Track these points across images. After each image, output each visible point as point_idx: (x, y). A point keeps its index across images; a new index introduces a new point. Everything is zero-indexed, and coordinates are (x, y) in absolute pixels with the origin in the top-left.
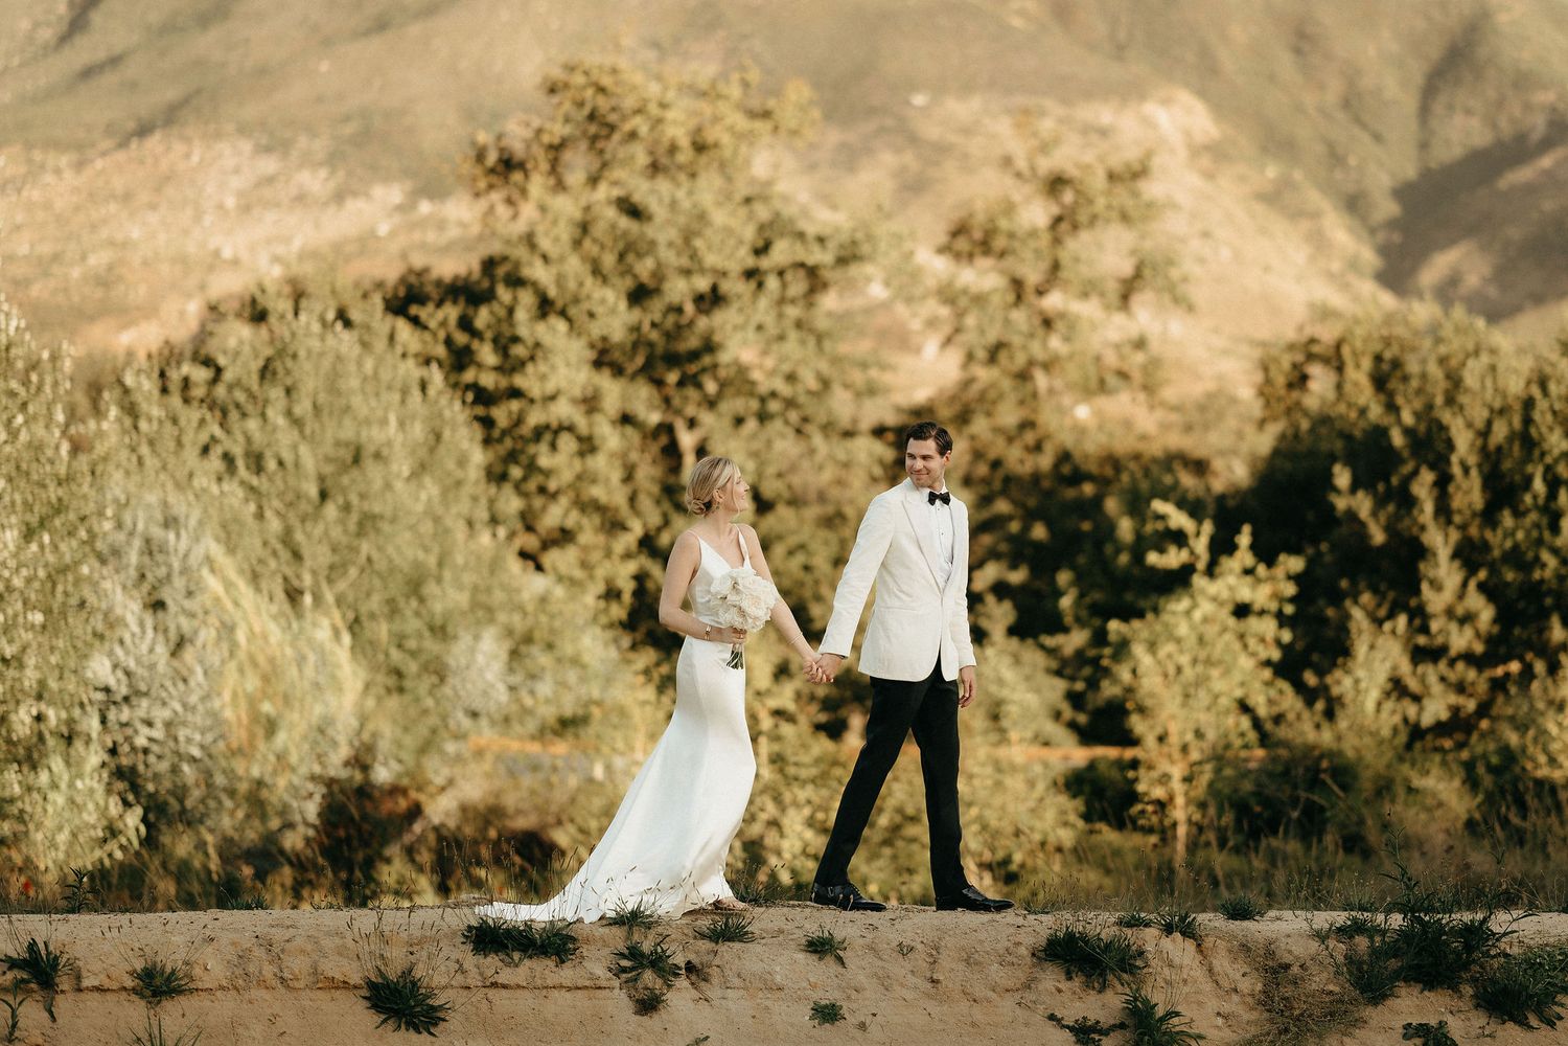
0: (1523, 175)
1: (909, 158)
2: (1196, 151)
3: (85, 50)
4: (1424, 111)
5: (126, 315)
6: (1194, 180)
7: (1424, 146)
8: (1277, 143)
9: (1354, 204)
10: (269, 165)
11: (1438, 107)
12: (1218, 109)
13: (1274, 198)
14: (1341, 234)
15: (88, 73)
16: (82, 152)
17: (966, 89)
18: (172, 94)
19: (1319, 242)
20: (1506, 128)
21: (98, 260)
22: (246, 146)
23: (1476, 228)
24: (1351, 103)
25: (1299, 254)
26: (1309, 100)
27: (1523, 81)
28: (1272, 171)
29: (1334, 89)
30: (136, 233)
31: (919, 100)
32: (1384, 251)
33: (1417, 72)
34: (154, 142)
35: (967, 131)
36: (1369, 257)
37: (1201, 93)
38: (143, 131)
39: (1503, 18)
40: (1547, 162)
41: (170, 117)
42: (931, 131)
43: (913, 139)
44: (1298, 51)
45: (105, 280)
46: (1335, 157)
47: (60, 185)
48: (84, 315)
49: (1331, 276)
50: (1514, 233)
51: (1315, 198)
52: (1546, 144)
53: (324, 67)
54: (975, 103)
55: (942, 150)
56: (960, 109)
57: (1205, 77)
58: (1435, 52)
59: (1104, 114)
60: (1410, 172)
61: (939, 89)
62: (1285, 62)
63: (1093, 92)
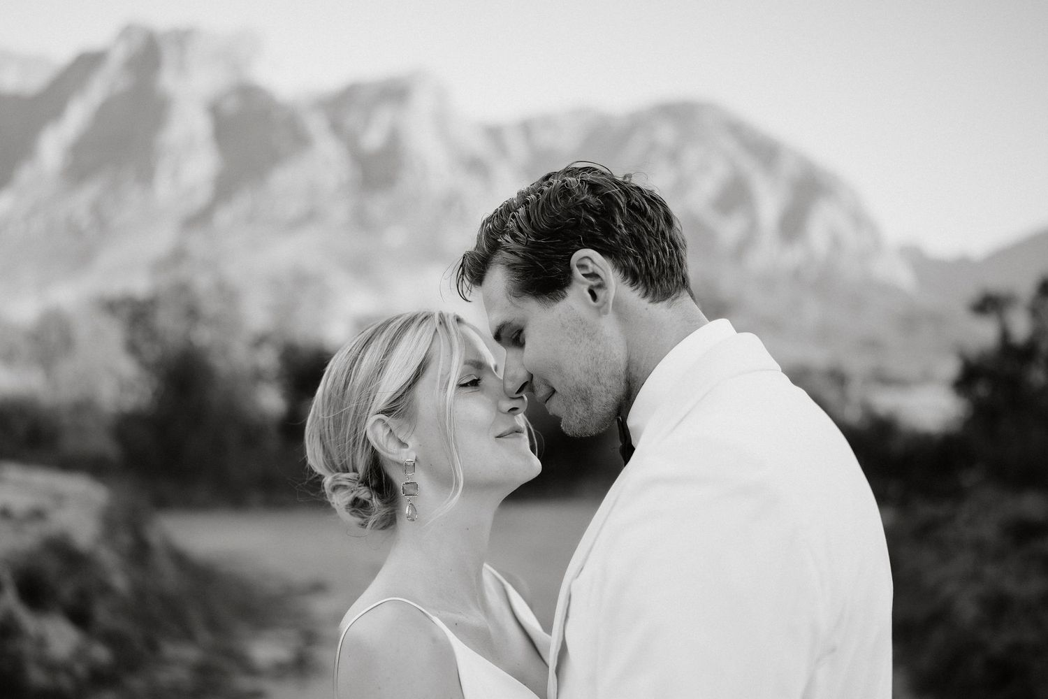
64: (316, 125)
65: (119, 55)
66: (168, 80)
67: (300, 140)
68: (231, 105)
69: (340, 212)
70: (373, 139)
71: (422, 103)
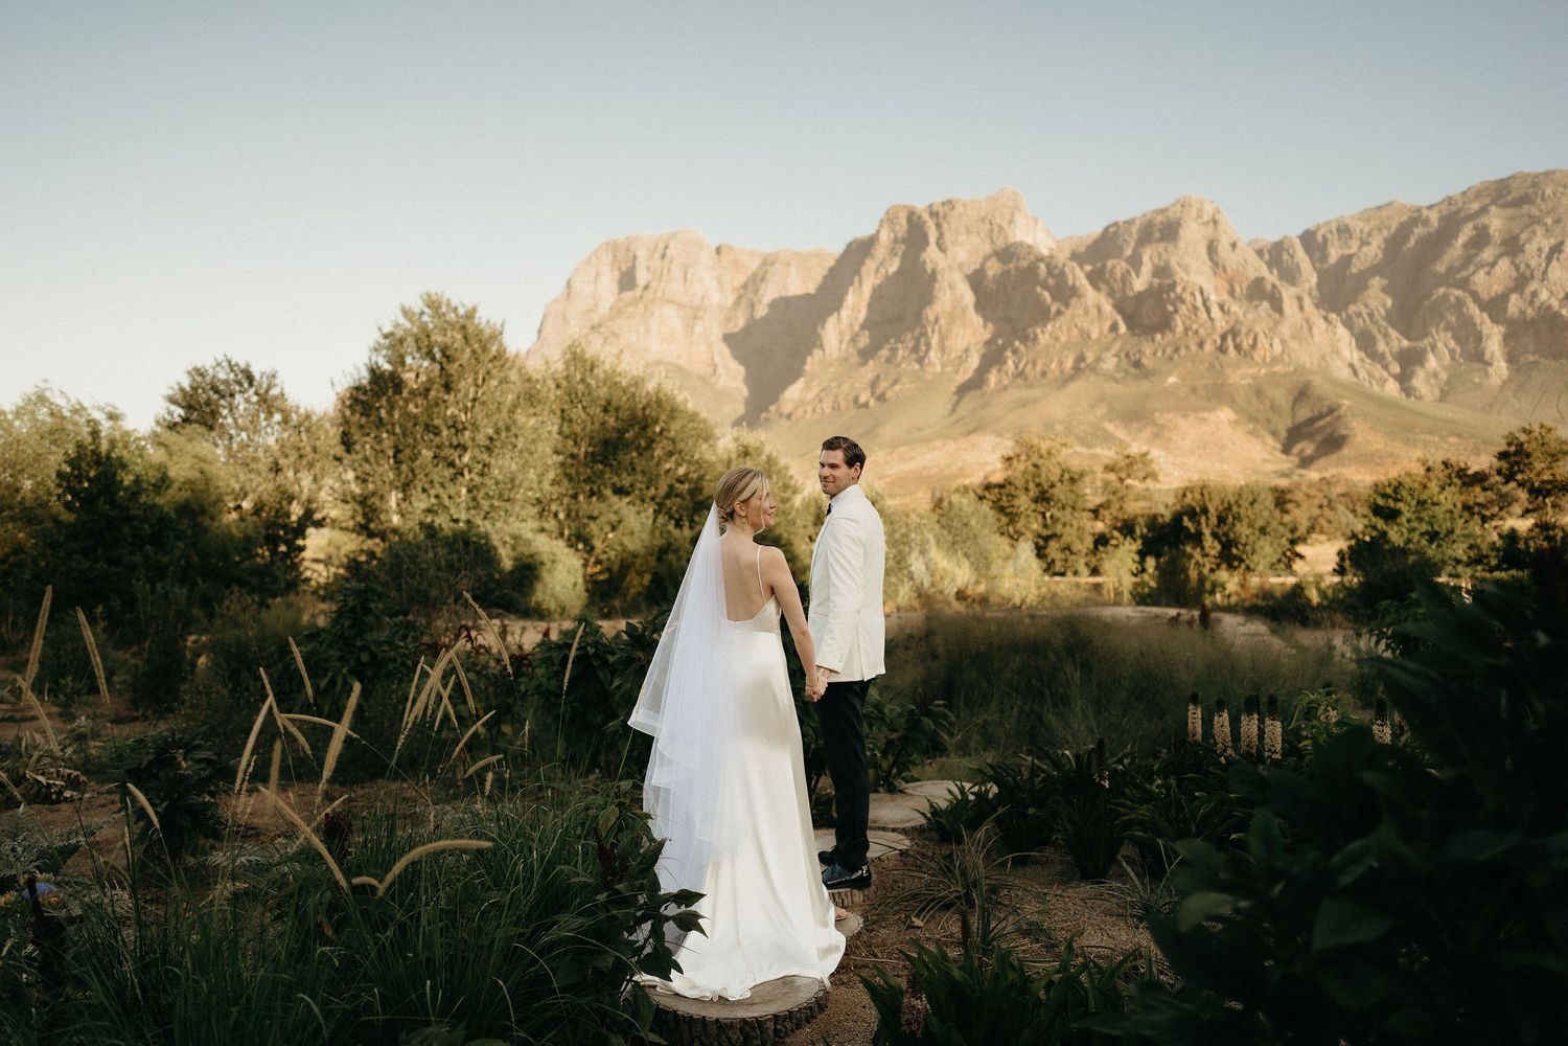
0: (1321, 423)
1: (1155, 430)
2: (1230, 422)
3: (955, 417)
4: (1293, 409)
5: (967, 476)
6: (1230, 430)
7: (1293, 417)
8: (1252, 419)
9: (1274, 433)
10: (999, 440)
11: (1297, 407)
12: (1236, 412)
13: (1252, 433)
14: (1270, 440)
15: (957, 421)
16: (955, 439)
17: (1168, 411)
18: (975, 425)
19: (1264, 443)
20: (1317, 413)
21: (959, 465)
22: (993, 436)
23: (1309, 436)
24: (1273, 408)
25: (1259, 446)
26: (1261, 408)
27: (1321, 399)
28: (1251, 426)
29: (1268, 404)
30: (967, 457)
31: (1157, 414)
32: (1283, 445)
33: (1291, 399)
34: (972, 437)
35: (1170, 421)
36: (1279, 446)
37: (1232, 408)
38: (969, 433)
39: (1315, 383)
40: (1328, 419)
41: (975, 430)
42: (1160, 422)
43: (1156, 425)
44: (1258, 397)
45: (961, 469)
46: (1269, 421)
47: (950, 447)
48: (956, 477)
49: (1269, 453)
50: (1319, 438)
51: (1262, 432)
52: (1327, 415)
53: (1010, 416)
54: (1171, 415)
55: (1163, 427)
56: (1167, 416)
57: (1233, 404)
58: (1296, 393)
59: (1206, 415)
60: (1290, 424)
61: (1161, 412)
62: (1254, 399)
63: (1204, 409)
64: (1079, 276)
65: (885, 237)
66: (931, 255)
67: (1065, 293)
68: (994, 268)
69: (1109, 363)
70: (1139, 284)
71: (1193, 234)
